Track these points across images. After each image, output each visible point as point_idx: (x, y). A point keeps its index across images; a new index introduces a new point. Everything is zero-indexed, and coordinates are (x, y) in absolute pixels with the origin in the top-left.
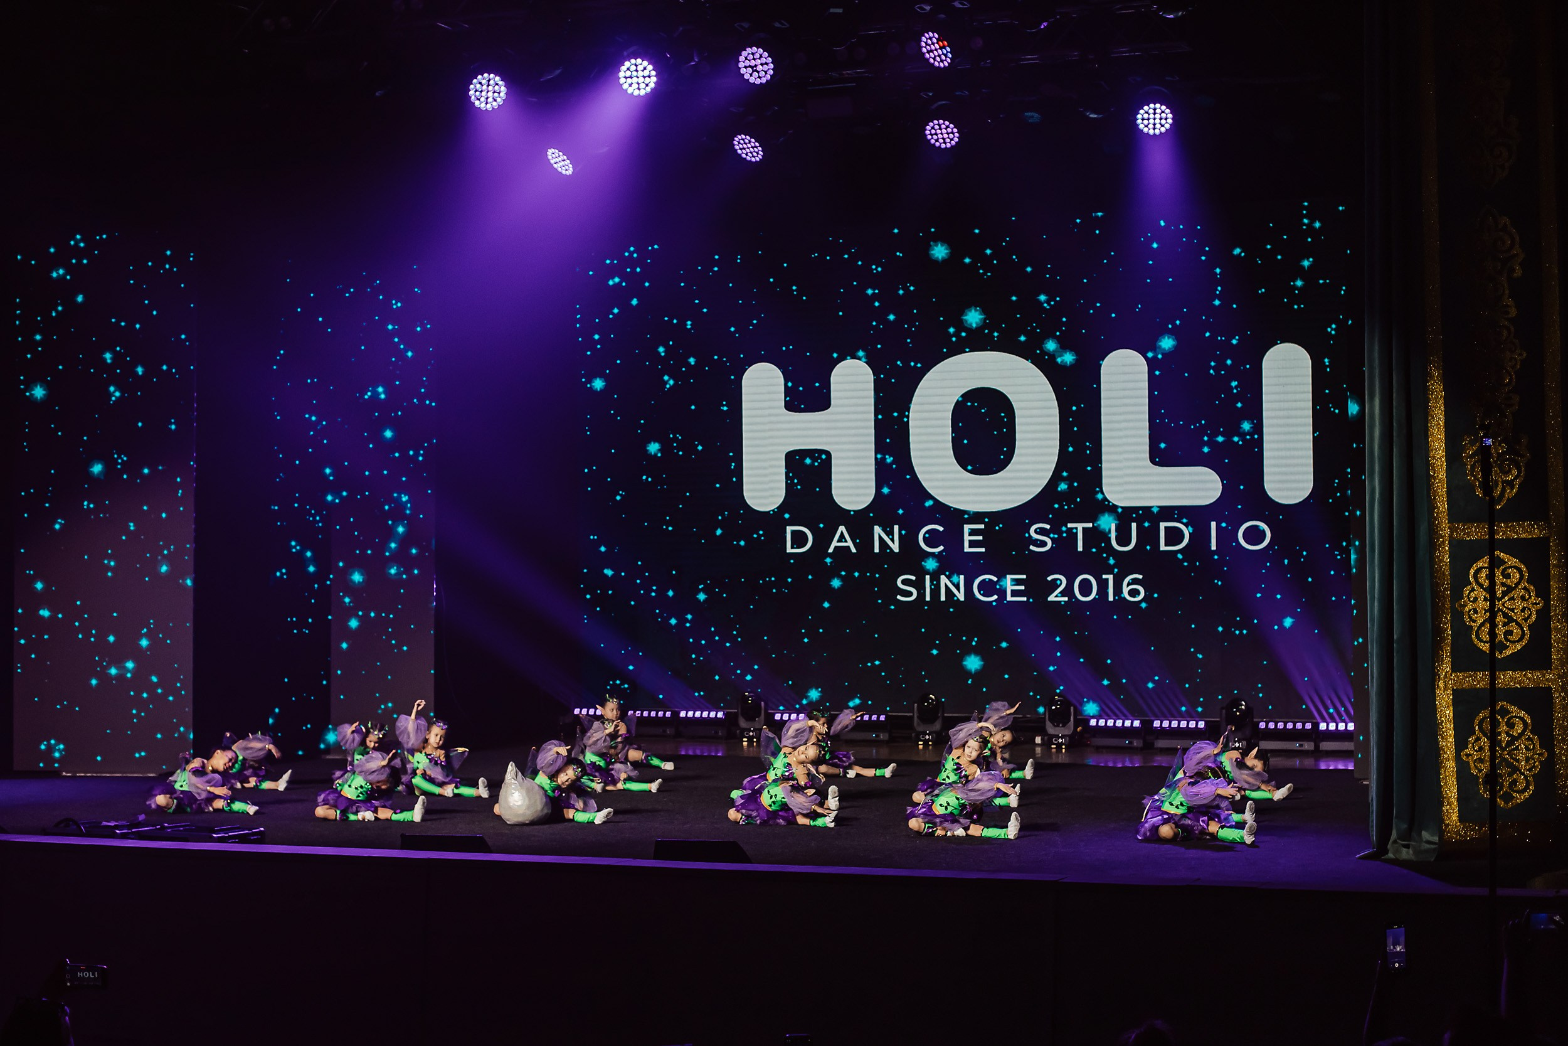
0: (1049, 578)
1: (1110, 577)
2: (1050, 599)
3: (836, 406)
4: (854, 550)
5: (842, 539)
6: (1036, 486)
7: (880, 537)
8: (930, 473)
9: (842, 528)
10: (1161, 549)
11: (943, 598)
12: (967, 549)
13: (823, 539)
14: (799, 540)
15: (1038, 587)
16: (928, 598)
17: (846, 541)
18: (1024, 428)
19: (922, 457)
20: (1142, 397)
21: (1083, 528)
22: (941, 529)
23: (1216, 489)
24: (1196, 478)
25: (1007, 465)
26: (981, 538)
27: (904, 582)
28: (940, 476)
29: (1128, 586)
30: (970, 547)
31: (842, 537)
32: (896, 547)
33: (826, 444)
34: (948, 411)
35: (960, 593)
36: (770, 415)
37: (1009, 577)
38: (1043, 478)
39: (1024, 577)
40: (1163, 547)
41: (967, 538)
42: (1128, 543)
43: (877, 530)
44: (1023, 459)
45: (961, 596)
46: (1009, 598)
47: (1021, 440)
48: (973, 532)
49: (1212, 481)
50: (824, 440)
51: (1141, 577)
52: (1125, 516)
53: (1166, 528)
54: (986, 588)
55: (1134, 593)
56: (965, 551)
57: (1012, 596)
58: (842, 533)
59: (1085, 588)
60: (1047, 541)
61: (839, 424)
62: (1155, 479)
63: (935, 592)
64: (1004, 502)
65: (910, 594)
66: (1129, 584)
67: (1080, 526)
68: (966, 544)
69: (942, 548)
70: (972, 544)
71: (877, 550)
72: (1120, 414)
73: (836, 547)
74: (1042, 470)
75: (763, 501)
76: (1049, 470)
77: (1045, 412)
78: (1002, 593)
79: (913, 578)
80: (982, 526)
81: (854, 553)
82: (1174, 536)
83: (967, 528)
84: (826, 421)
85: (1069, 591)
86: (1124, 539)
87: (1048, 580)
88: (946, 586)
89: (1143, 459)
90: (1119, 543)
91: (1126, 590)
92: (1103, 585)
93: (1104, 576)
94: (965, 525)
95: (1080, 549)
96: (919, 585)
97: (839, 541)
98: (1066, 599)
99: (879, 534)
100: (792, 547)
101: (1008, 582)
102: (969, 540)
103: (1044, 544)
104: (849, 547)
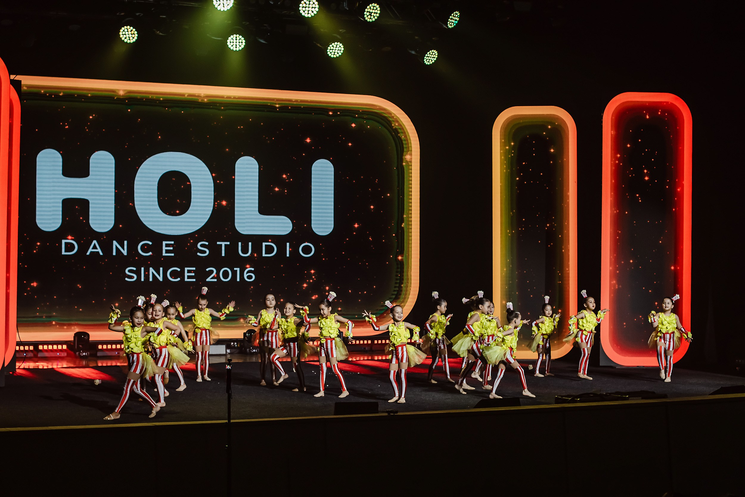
0: (207, 270)
1: (238, 270)
2: (207, 280)
3: (93, 175)
4: (101, 254)
6: (201, 222)
7: (116, 247)
8: (145, 213)
9: (95, 242)
10: (263, 256)
11: (151, 280)
13: (84, 247)
14: (70, 247)
15: (201, 275)
16: (143, 280)
17: (97, 249)
18: (196, 192)
19: (141, 205)
20: (255, 180)
21: (225, 245)
22: (150, 243)
23: (290, 227)
24: (280, 221)
25: (187, 211)
26: (172, 248)
27: (129, 271)
28: (151, 215)
29: (246, 274)
30: (166, 253)
31: (95, 247)
32: (125, 252)
33: (86, 195)
34: (156, 181)
35: (160, 276)
36: (52, 178)
37: (186, 269)
38: (205, 218)
39: (194, 269)
40: (264, 255)
41: (164, 248)
42: (247, 252)
43: (115, 243)
44: (195, 208)
45: (161, 279)
46: (186, 280)
47: (194, 198)
48: (167, 245)
49: (287, 223)
50: (85, 193)
51: (253, 269)
52: (246, 239)
53: (266, 245)
54: (173, 274)
55: (250, 277)
56: (163, 255)
57: (188, 278)
58: (95, 244)
59: (226, 275)
60: (206, 251)
61: (94, 185)
62: (261, 221)
63: (147, 276)
64: (185, 230)
65: (133, 277)
66: (247, 273)
67: (223, 244)
68: (164, 251)
70: (167, 251)
71: (114, 254)
72: (245, 188)
73: (91, 252)
74: (205, 214)
75: (47, 225)
76: (208, 214)
77: (207, 185)
78: (182, 277)
79: (135, 269)
80: (173, 242)
81: (101, 255)
82: (269, 249)
84: (87, 183)
85: (218, 277)
86: (245, 251)
87: (206, 271)
88: (153, 273)
89: (255, 211)
90: (243, 253)
91: (245, 276)
92: (234, 273)
93: (235, 269)
94: (163, 242)
95: (223, 255)
96: (138, 273)
97: (93, 248)
98: (216, 280)
99: (116, 246)
100: (65, 251)
101: (186, 271)
102: (166, 248)
103: (205, 252)
104: (98, 252)
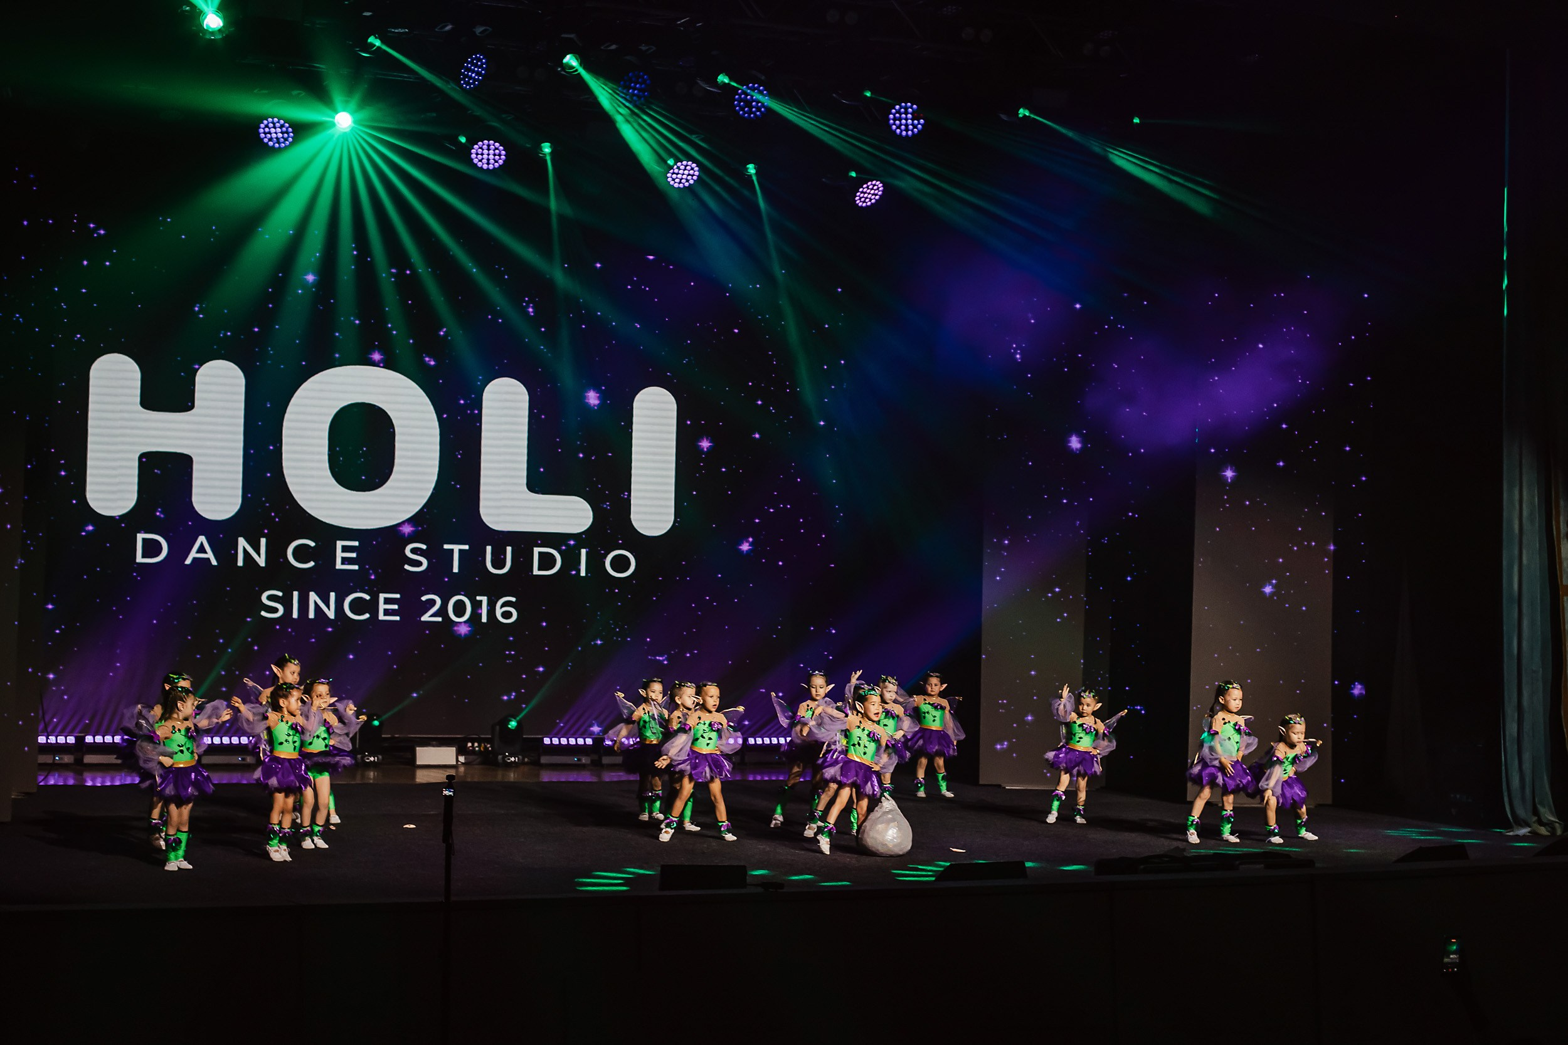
0: (424, 598)
1: (484, 599)
2: (422, 619)
3: (200, 407)
4: (214, 562)
5: (201, 550)
6: (414, 504)
7: (245, 550)
8: (303, 484)
9: (202, 539)
10: (534, 574)
11: (311, 615)
12: (339, 566)
13: (180, 548)
14: (151, 548)
15: (411, 607)
16: (295, 615)
17: (206, 552)
18: (404, 446)
19: (295, 468)
20: (522, 424)
21: (460, 551)
22: (312, 544)
23: (588, 518)
24: (569, 506)
25: (386, 482)
26: (354, 555)
27: (270, 598)
28: (314, 489)
29: (501, 608)
30: (343, 563)
31: (202, 549)
32: (261, 561)
33: (187, 446)
34: (326, 423)
35: (329, 609)
36: (121, 411)
37: (382, 596)
38: (422, 497)
39: (398, 596)
40: (536, 572)
41: (340, 555)
42: (503, 567)
43: (242, 542)
44: (402, 477)
45: (331, 614)
46: (381, 617)
47: (401, 457)
48: (345, 549)
49: (583, 510)
50: (186, 443)
51: (514, 599)
52: (501, 539)
53: (540, 553)
54: (357, 606)
55: (507, 615)
56: (337, 567)
57: (385, 614)
58: (202, 543)
59: (460, 609)
60: (423, 561)
61: (203, 427)
62: (531, 504)
63: (303, 609)
64: (381, 519)
65: (275, 610)
66: (502, 606)
67: (456, 548)
68: (339, 561)
69: (312, 564)
70: (345, 561)
71: (240, 563)
72: (500, 440)
73: (195, 559)
74: (421, 489)
75: (109, 505)
76: (428, 489)
77: (427, 431)
78: (374, 611)
79: (280, 594)
80: (356, 543)
81: (215, 566)
82: (547, 561)
83: (340, 544)
84: (188, 423)
85: (443, 612)
86: (499, 562)
87: (422, 600)
88: (316, 603)
89: (521, 485)
90: (494, 566)
91: (499, 612)
92: (477, 605)
93: (478, 598)
94: (338, 541)
95: (456, 570)
96: (287, 602)
97: (198, 552)
98: (440, 619)
99: (244, 548)
100: (143, 557)
101: (381, 600)
102: (342, 556)
103: (419, 564)
104: (208, 559)
